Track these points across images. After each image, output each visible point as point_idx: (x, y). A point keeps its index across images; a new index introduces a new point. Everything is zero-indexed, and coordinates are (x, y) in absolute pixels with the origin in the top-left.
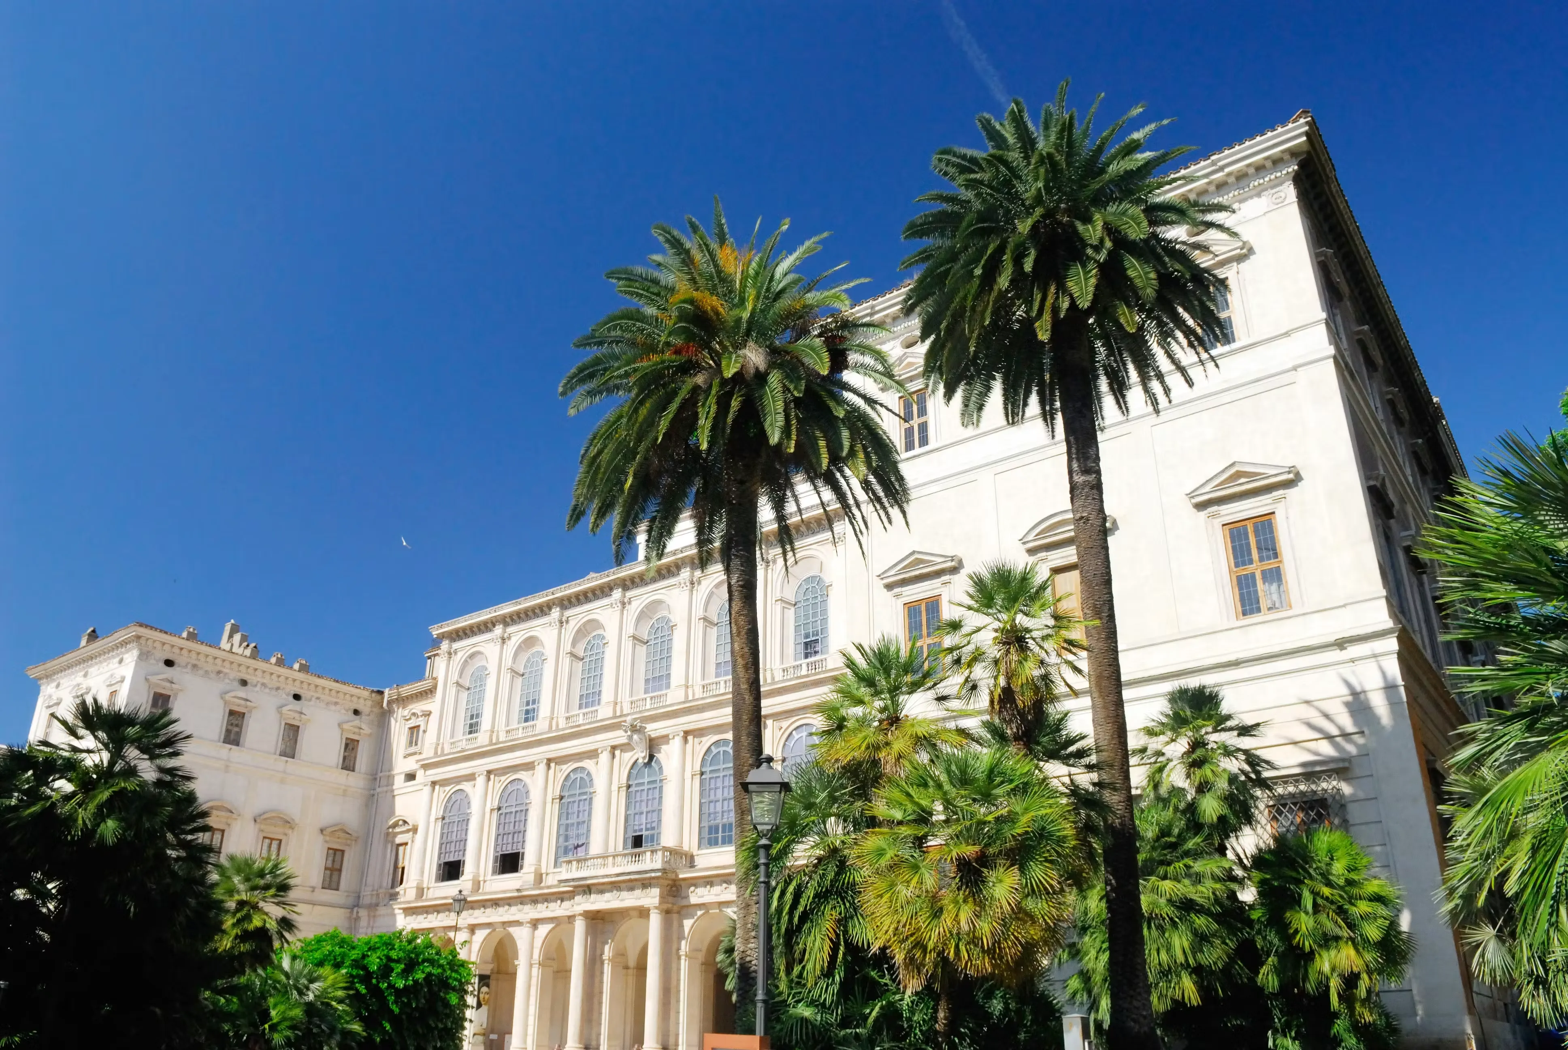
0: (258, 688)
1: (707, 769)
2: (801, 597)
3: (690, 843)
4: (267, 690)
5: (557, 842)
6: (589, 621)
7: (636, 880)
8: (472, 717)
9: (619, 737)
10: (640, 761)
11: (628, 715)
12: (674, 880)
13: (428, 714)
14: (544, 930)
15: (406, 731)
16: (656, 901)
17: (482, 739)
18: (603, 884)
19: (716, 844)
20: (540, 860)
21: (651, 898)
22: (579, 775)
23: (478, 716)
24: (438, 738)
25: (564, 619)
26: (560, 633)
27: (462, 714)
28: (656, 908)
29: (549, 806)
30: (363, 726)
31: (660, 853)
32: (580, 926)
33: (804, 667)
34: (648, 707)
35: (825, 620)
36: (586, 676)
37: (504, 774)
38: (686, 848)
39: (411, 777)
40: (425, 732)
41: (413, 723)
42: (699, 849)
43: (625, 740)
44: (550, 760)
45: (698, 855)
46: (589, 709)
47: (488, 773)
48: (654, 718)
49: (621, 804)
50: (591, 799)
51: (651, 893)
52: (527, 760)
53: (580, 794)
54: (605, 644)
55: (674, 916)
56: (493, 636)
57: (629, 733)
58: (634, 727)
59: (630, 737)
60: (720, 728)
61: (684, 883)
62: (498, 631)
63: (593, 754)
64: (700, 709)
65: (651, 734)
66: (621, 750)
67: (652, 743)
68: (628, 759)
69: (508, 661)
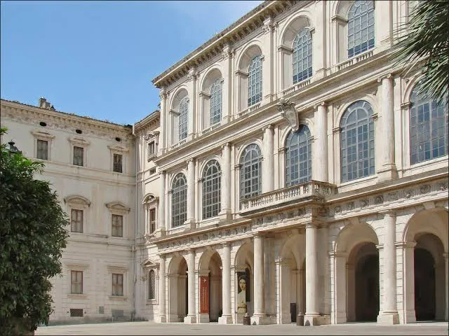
0: (53, 127)
1: (345, 126)
3: (334, 178)
4: (59, 128)
5: (240, 193)
7: (294, 207)
8: (183, 130)
9: (278, 117)
10: (293, 130)
12: (323, 205)
13: (158, 134)
14: (235, 249)
15: (148, 145)
16: (310, 219)
18: (270, 213)
19: (355, 177)
20: (230, 206)
21: (307, 218)
22: (251, 149)
23: (185, 128)
24: (164, 146)
27: (177, 130)
28: (310, 224)
29: (233, 172)
30: (123, 147)
31: (310, 187)
32: (257, 243)
36: (252, 85)
37: (203, 159)
38: (331, 181)
39: (153, 171)
40: (157, 144)
41: (150, 141)
42: (341, 182)
43: (281, 118)
44: (230, 144)
45: (340, 187)
46: (256, 104)
47: (194, 159)
48: (302, 98)
49: (280, 161)
50: (260, 164)
51: (306, 215)
52: (216, 146)
53: (253, 162)
54: (261, 59)
55: (324, 230)
56: (188, 76)
57: (283, 112)
58: (286, 106)
59: (283, 115)
60: (352, 93)
61: (330, 206)
62: (191, 72)
63: (259, 134)
64: (337, 83)
65: (300, 110)
66: (279, 126)
67: (301, 116)
68: (284, 132)
69: (200, 88)
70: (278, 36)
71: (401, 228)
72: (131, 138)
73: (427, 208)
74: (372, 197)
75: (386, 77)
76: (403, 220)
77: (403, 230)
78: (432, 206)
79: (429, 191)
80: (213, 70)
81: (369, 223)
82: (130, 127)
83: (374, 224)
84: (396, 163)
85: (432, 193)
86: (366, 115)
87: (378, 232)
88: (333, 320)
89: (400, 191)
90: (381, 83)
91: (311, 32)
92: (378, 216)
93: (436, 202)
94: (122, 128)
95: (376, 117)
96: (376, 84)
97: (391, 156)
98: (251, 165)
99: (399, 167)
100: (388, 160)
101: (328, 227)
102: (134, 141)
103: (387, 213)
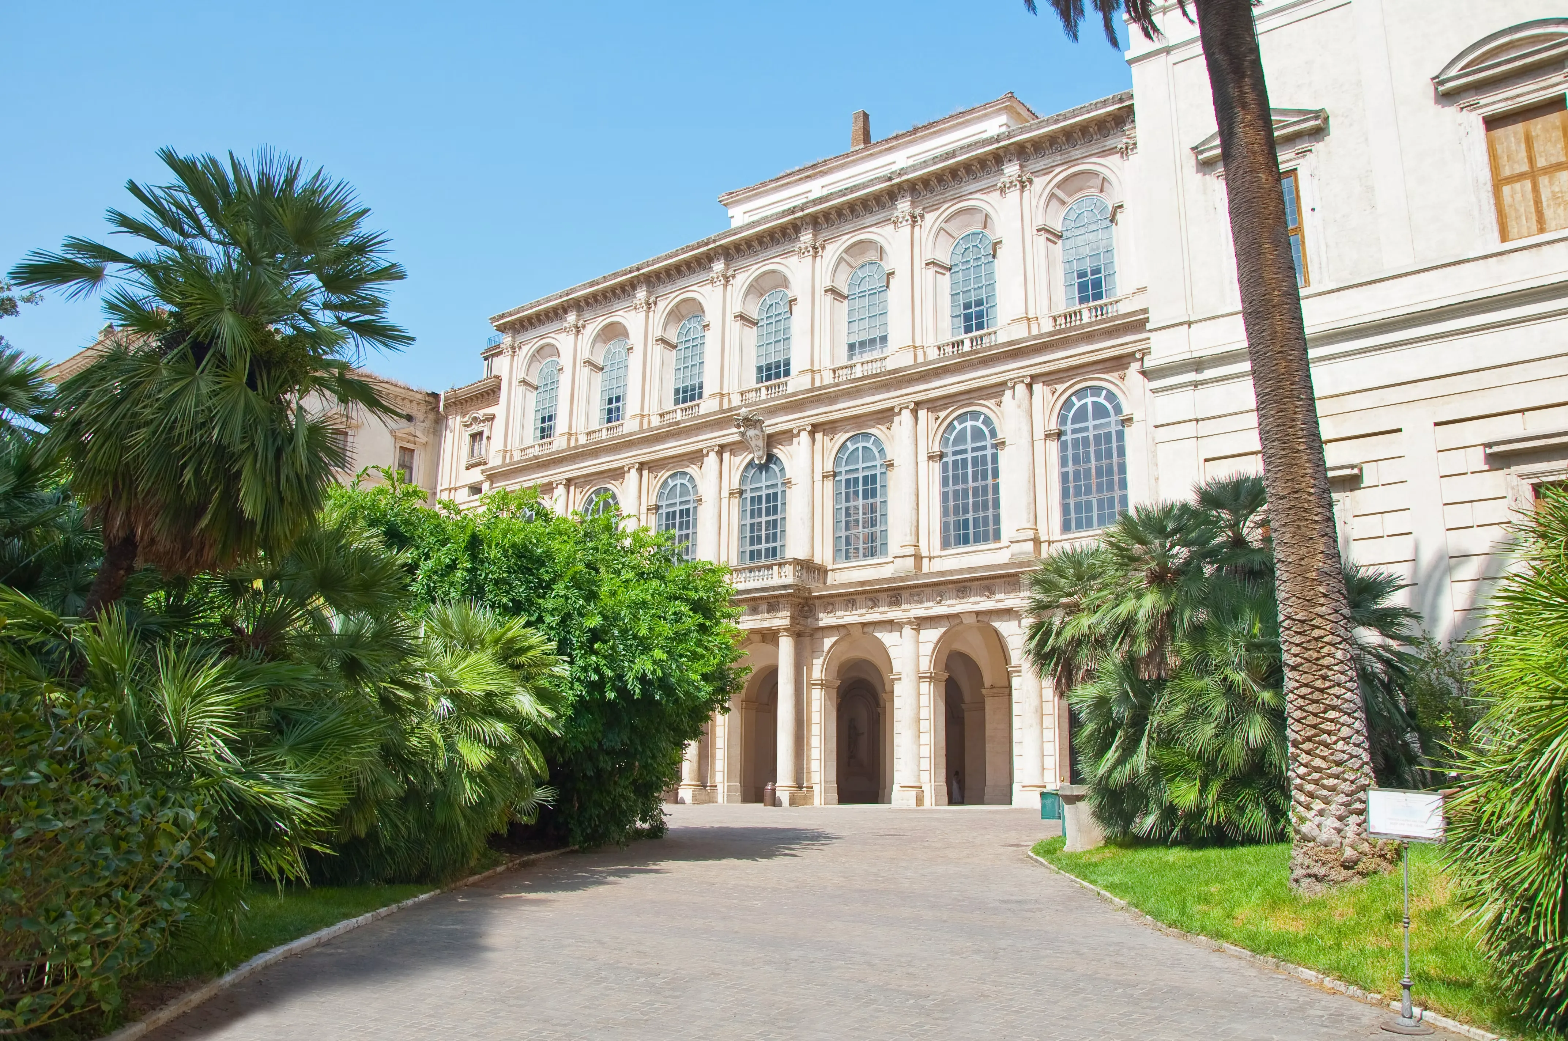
2: (958, 259)
3: (823, 555)
6: (684, 301)
7: (761, 598)
8: (543, 420)
9: (732, 434)
10: (756, 461)
11: (740, 407)
12: (806, 599)
13: (491, 418)
15: (468, 439)
16: (787, 622)
17: (559, 443)
21: (781, 620)
22: (678, 481)
23: (550, 418)
24: (505, 445)
25: (652, 300)
26: (647, 317)
27: (531, 417)
28: (786, 630)
29: (643, 517)
30: (418, 434)
31: (789, 567)
33: (967, 343)
34: (763, 397)
35: (991, 286)
36: (682, 366)
37: (586, 483)
38: (817, 560)
39: (476, 489)
40: (489, 438)
41: (475, 428)
42: (834, 562)
43: (737, 438)
44: (642, 466)
45: (832, 570)
46: (689, 404)
47: (569, 482)
48: (773, 411)
49: (733, 513)
50: (695, 508)
51: (780, 614)
52: (615, 465)
53: (681, 503)
54: (704, 327)
55: (807, 640)
56: (565, 324)
57: (742, 429)
58: (749, 422)
59: (743, 434)
60: (857, 420)
61: (816, 601)
62: (571, 318)
63: (697, 457)
64: (832, 398)
65: (769, 431)
66: (731, 451)
67: (771, 440)
68: (741, 460)
69: (585, 352)
70: (735, 295)
71: (927, 649)
72: (432, 416)
73: (965, 622)
74: (884, 595)
75: (907, 407)
76: (932, 636)
77: (930, 653)
78: (972, 620)
79: (970, 596)
80: (612, 324)
81: (878, 635)
82: (435, 396)
83: (887, 638)
84: (921, 544)
85: (972, 599)
86: (874, 459)
87: (892, 653)
88: (818, 799)
89: (928, 590)
90: (900, 413)
91: (791, 301)
92: (891, 625)
93: (977, 613)
94: (419, 396)
95: (890, 465)
96: (890, 413)
97: (913, 532)
98: (677, 508)
99: (924, 552)
100: (908, 538)
101: (811, 636)
102: (439, 422)
103: (910, 623)
